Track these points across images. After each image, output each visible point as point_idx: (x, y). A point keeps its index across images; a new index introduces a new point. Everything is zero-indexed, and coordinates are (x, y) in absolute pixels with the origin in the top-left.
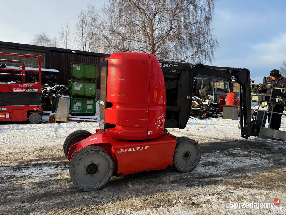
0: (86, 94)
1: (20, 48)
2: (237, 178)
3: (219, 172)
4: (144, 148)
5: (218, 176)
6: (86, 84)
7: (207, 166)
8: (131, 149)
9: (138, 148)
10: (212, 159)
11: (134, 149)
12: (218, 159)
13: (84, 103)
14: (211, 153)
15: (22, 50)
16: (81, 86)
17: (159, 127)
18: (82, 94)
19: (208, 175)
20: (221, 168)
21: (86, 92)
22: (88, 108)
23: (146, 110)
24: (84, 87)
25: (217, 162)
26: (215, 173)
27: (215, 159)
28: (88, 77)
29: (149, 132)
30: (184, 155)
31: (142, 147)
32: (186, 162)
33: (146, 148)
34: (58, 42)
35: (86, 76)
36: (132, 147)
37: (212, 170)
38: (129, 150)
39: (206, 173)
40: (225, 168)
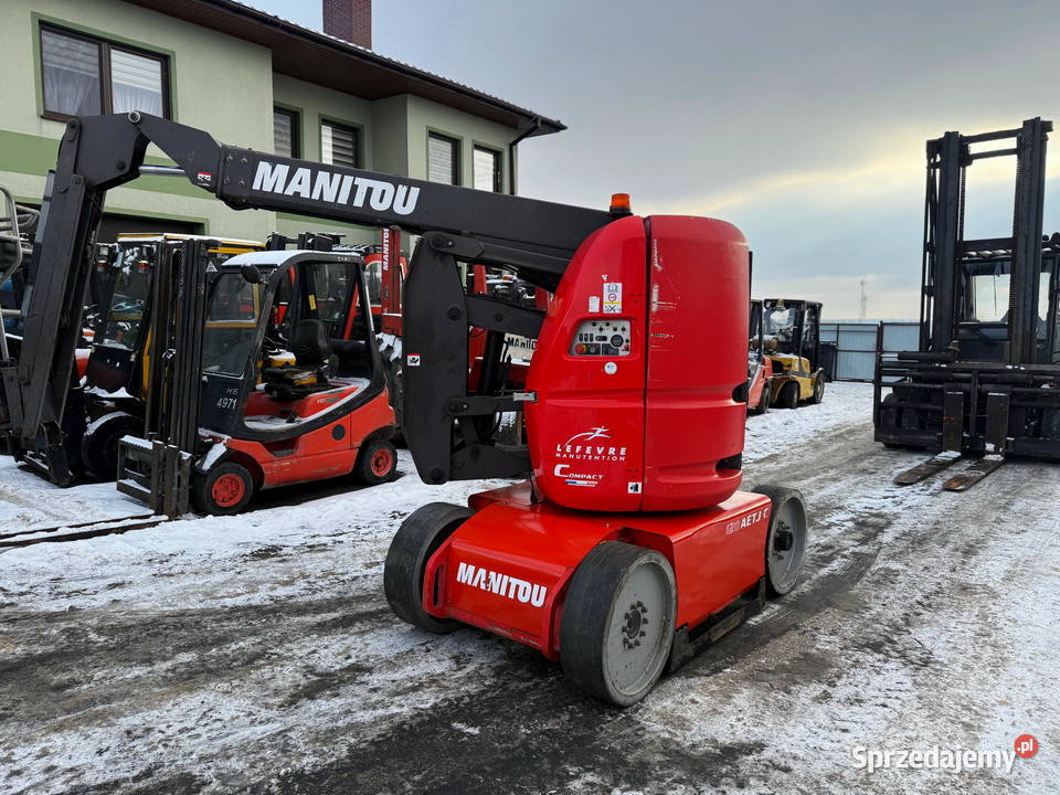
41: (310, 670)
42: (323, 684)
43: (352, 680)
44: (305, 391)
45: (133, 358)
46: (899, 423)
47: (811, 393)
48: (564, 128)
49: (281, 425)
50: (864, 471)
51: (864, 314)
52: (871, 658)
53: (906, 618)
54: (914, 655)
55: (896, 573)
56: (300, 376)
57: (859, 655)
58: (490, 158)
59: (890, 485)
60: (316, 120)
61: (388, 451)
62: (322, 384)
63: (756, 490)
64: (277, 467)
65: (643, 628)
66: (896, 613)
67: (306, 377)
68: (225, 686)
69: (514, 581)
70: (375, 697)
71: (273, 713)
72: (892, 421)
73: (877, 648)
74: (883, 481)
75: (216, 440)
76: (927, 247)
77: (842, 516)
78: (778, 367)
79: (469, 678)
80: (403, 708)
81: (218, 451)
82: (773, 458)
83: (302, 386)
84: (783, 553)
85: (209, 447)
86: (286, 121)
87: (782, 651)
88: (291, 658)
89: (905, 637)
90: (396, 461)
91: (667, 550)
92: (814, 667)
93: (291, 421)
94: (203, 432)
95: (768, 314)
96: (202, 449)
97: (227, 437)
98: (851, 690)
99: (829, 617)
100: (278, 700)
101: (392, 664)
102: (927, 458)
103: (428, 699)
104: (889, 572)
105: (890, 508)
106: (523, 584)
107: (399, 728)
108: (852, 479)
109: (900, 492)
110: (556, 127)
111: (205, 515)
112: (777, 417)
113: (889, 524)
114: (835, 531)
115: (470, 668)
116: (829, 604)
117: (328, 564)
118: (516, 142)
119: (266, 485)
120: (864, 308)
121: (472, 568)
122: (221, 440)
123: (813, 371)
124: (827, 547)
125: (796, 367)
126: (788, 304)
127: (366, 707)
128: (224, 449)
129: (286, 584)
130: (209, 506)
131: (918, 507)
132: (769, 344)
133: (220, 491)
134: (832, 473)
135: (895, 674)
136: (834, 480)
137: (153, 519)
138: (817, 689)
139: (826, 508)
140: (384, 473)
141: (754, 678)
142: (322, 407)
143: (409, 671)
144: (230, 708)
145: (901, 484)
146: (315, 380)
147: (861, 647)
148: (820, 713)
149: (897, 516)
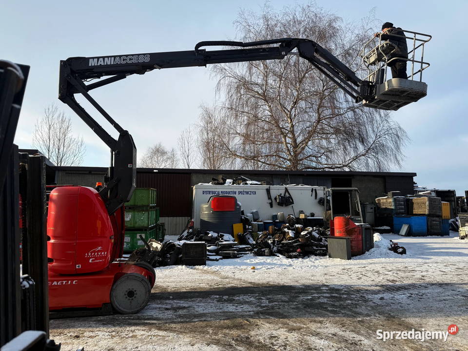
0: (137, 225)
1: (92, 173)
4: (72, 282)
6: (136, 213)
8: (56, 282)
9: (64, 282)
11: (59, 283)
13: (133, 238)
15: (95, 174)
16: (130, 215)
17: (92, 260)
18: (132, 226)
21: (136, 223)
22: (138, 244)
23: (73, 242)
24: (133, 217)
28: (139, 204)
29: (77, 265)
30: (127, 293)
31: (70, 282)
32: (131, 302)
33: (74, 283)
34: (176, 154)
35: (136, 204)
36: (57, 281)
38: (54, 284)
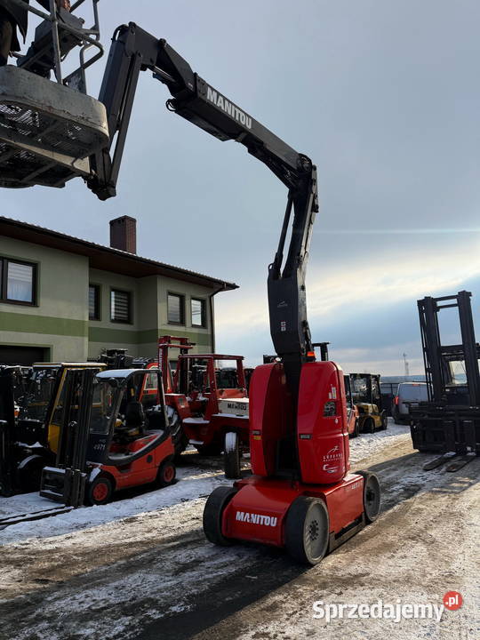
2: (145, 552)
3: (171, 555)
5: (173, 547)
7: (194, 561)
10: (188, 577)
12: (175, 582)
14: (193, 595)
19: (189, 547)
20: (168, 563)
25: (176, 573)
26: (178, 552)
27: (180, 580)
37: (183, 556)
39: (193, 549)
40: (160, 566)
41: (177, 563)
42: (185, 568)
43: (197, 565)
44: (134, 438)
45: (43, 426)
46: (424, 440)
47: (381, 424)
48: (238, 287)
49: (123, 457)
50: (409, 465)
51: (408, 373)
52: (411, 542)
53: (426, 528)
54: (428, 540)
55: (422, 509)
56: (130, 431)
57: (406, 542)
58: (199, 303)
59: (420, 471)
60: (108, 289)
61: (171, 468)
62: (141, 435)
63: (357, 473)
64: (122, 479)
65: (317, 532)
66: (421, 526)
67: (134, 431)
68: (144, 571)
69: (262, 517)
70: (210, 570)
71: (170, 578)
72: (421, 438)
73: (413, 538)
74: (418, 469)
75: (94, 466)
76: (424, 350)
77: (398, 487)
78: (361, 410)
79: (246, 561)
80: (223, 572)
81: (96, 472)
82: (364, 461)
83: (132, 436)
84: (371, 502)
85: (91, 470)
86: (93, 291)
87: (373, 543)
88: (167, 559)
89: (425, 534)
90: (175, 473)
91: (324, 498)
92: (388, 547)
93: (127, 454)
94: (88, 463)
95: (353, 382)
96: (89, 471)
97: (100, 464)
98: (402, 554)
99: (393, 529)
100: (170, 574)
101: (211, 559)
102: (440, 456)
103: (233, 569)
104: (419, 509)
105: (421, 482)
106: (266, 517)
107: (225, 578)
108: (403, 469)
109: (425, 474)
110: (233, 287)
111: (92, 505)
112: (364, 439)
113: (420, 489)
114: (395, 494)
115: (245, 558)
116: (393, 524)
117: (162, 523)
118: (213, 295)
119: (117, 489)
120: (407, 370)
121: (243, 513)
122: (97, 466)
123: (380, 412)
124: (390, 501)
125: (370, 411)
126: (362, 376)
127: (208, 573)
128: (99, 471)
129: (148, 532)
130: (92, 501)
131: (434, 480)
132: (355, 397)
133: (97, 493)
134: (393, 467)
135: (420, 548)
136: (394, 470)
137: (66, 509)
138: (389, 555)
139: (391, 483)
140: (170, 480)
141: (363, 554)
142: (143, 446)
143: (220, 560)
144: (152, 578)
145: (426, 470)
146: (138, 432)
147: (406, 539)
148: (391, 562)
149: (423, 485)
